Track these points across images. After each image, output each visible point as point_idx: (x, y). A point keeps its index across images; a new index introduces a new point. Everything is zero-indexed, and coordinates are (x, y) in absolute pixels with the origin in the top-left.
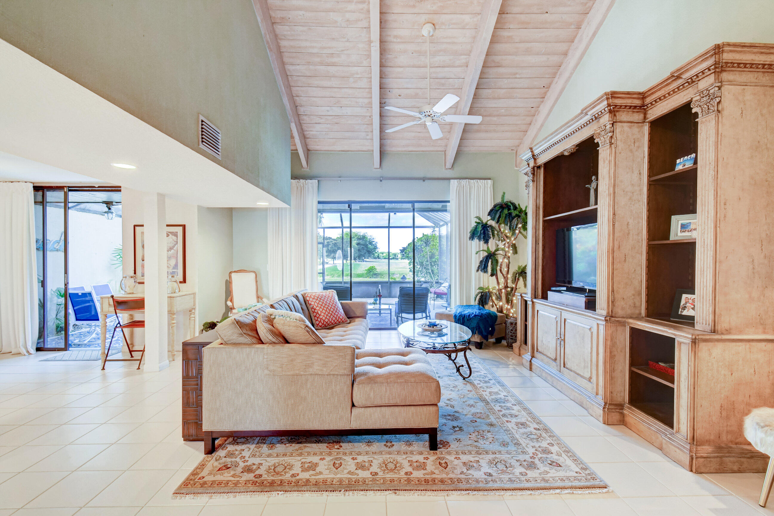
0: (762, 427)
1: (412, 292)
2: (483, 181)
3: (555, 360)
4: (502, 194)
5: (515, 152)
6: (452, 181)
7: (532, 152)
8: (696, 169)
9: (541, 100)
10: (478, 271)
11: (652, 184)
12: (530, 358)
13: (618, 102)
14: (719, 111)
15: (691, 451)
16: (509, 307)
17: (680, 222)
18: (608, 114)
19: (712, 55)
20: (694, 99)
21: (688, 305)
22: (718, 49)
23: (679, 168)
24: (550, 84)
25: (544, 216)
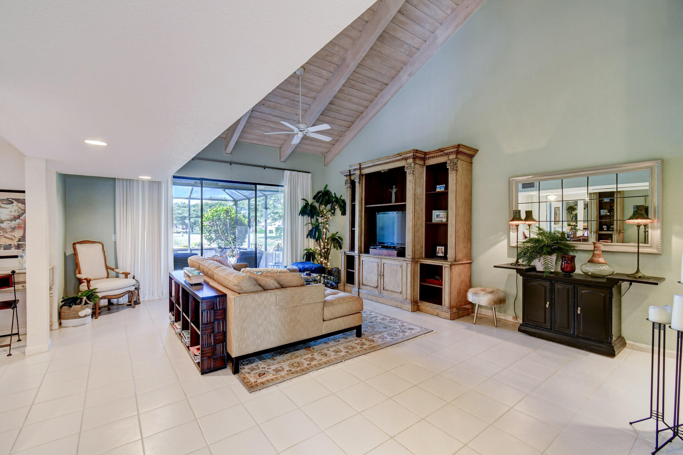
0: (475, 294)
1: (254, 255)
2: (306, 174)
3: (377, 287)
4: (325, 185)
5: (323, 156)
6: (286, 171)
7: (360, 166)
8: (447, 192)
9: (348, 128)
10: (307, 237)
11: (427, 195)
12: (357, 290)
13: (417, 155)
14: (457, 170)
15: (451, 312)
16: (326, 262)
17: (436, 214)
18: (412, 159)
19: (456, 147)
20: (448, 162)
21: (440, 251)
22: (459, 146)
23: (438, 190)
24: (355, 121)
25: (365, 205)
